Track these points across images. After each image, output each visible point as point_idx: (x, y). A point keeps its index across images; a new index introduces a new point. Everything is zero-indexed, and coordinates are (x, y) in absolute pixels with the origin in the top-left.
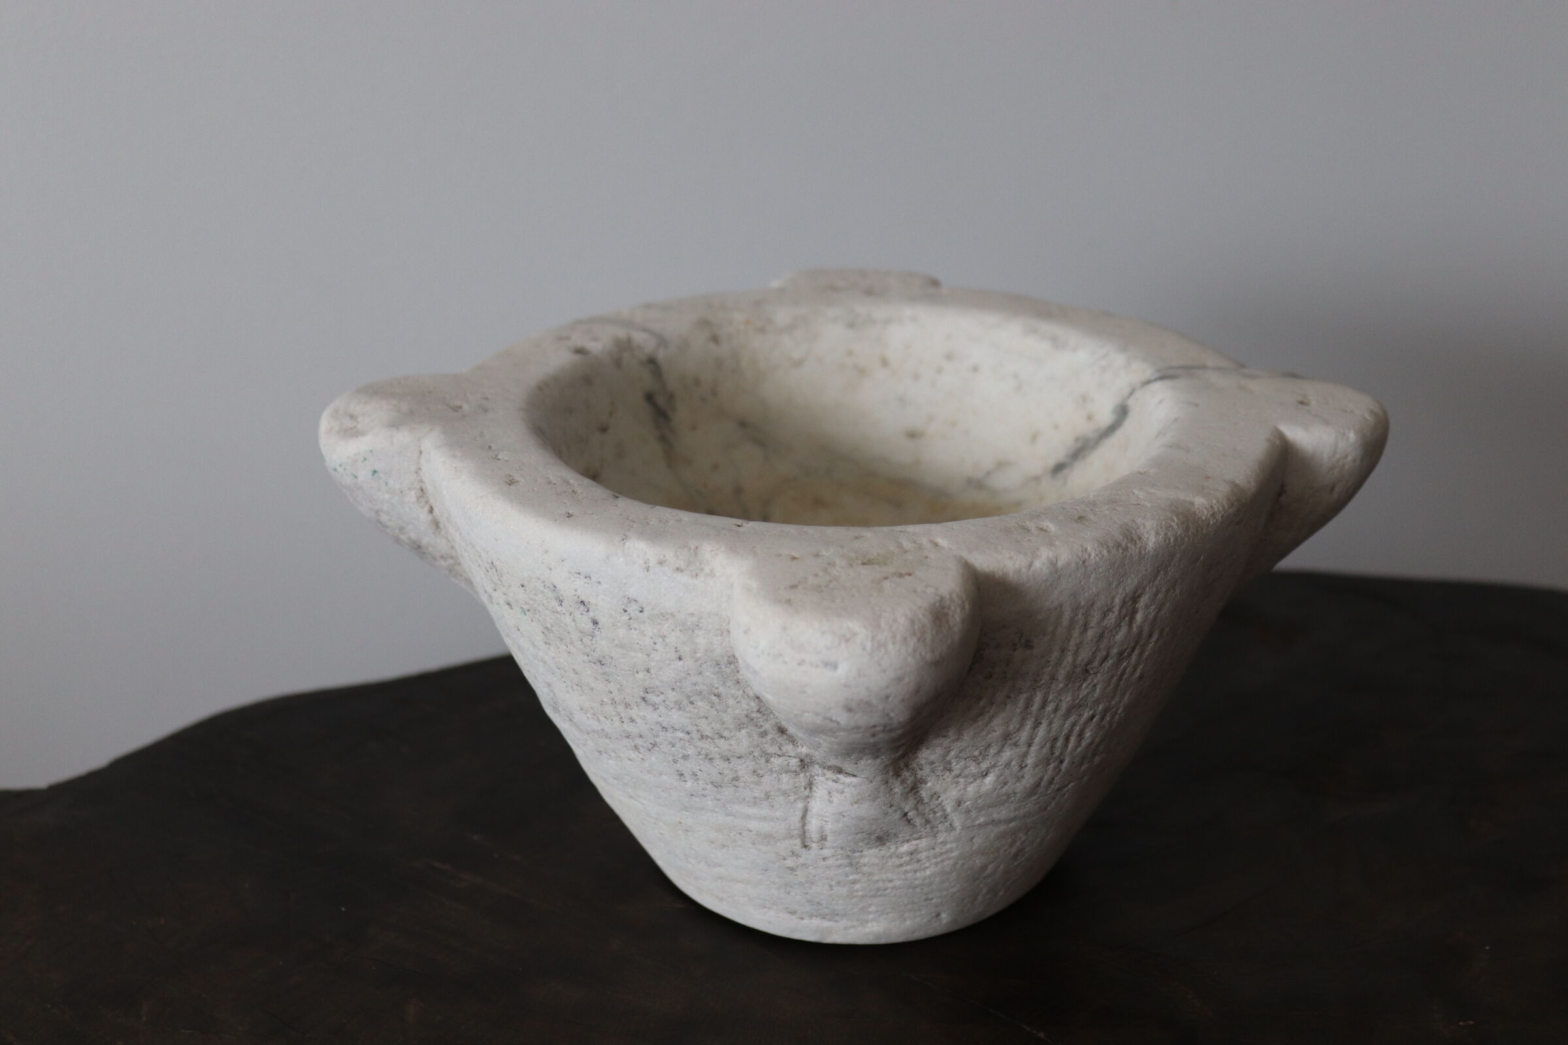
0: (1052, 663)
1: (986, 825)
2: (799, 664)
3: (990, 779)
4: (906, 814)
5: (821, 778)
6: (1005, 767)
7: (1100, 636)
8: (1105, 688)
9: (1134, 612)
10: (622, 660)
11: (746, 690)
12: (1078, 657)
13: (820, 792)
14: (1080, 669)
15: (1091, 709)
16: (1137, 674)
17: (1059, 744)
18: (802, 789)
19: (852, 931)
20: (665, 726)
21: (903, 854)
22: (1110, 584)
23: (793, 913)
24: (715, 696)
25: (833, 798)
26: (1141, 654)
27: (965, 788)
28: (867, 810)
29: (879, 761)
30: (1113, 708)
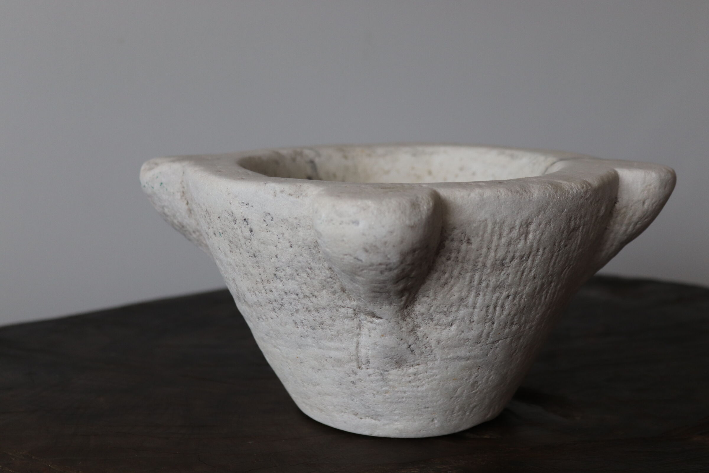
0: (483, 255)
1: (454, 359)
2: (340, 224)
3: (454, 328)
4: (410, 346)
5: (365, 322)
6: (462, 320)
7: (509, 242)
8: (514, 278)
9: (527, 233)
10: (264, 252)
11: (324, 264)
12: (497, 254)
13: (365, 331)
14: (499, 262)
15: (507, 290)
16: (532, 273)
17: (491, 309)
18: (356, 329)
19: (387, 427)
20: (286, 292)
21: (410, 374)
22: (513, 212)
23: (356, 414)
24: (309, 269)
25: (372, 334)
26: (533, 261)
27: (441, 333)
28: (390, 341)
29: (392, 306)
30: (519, 293)
